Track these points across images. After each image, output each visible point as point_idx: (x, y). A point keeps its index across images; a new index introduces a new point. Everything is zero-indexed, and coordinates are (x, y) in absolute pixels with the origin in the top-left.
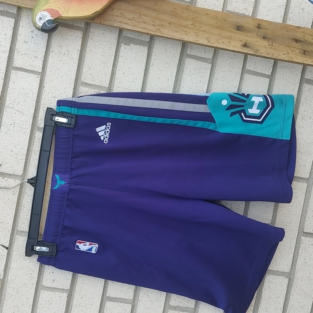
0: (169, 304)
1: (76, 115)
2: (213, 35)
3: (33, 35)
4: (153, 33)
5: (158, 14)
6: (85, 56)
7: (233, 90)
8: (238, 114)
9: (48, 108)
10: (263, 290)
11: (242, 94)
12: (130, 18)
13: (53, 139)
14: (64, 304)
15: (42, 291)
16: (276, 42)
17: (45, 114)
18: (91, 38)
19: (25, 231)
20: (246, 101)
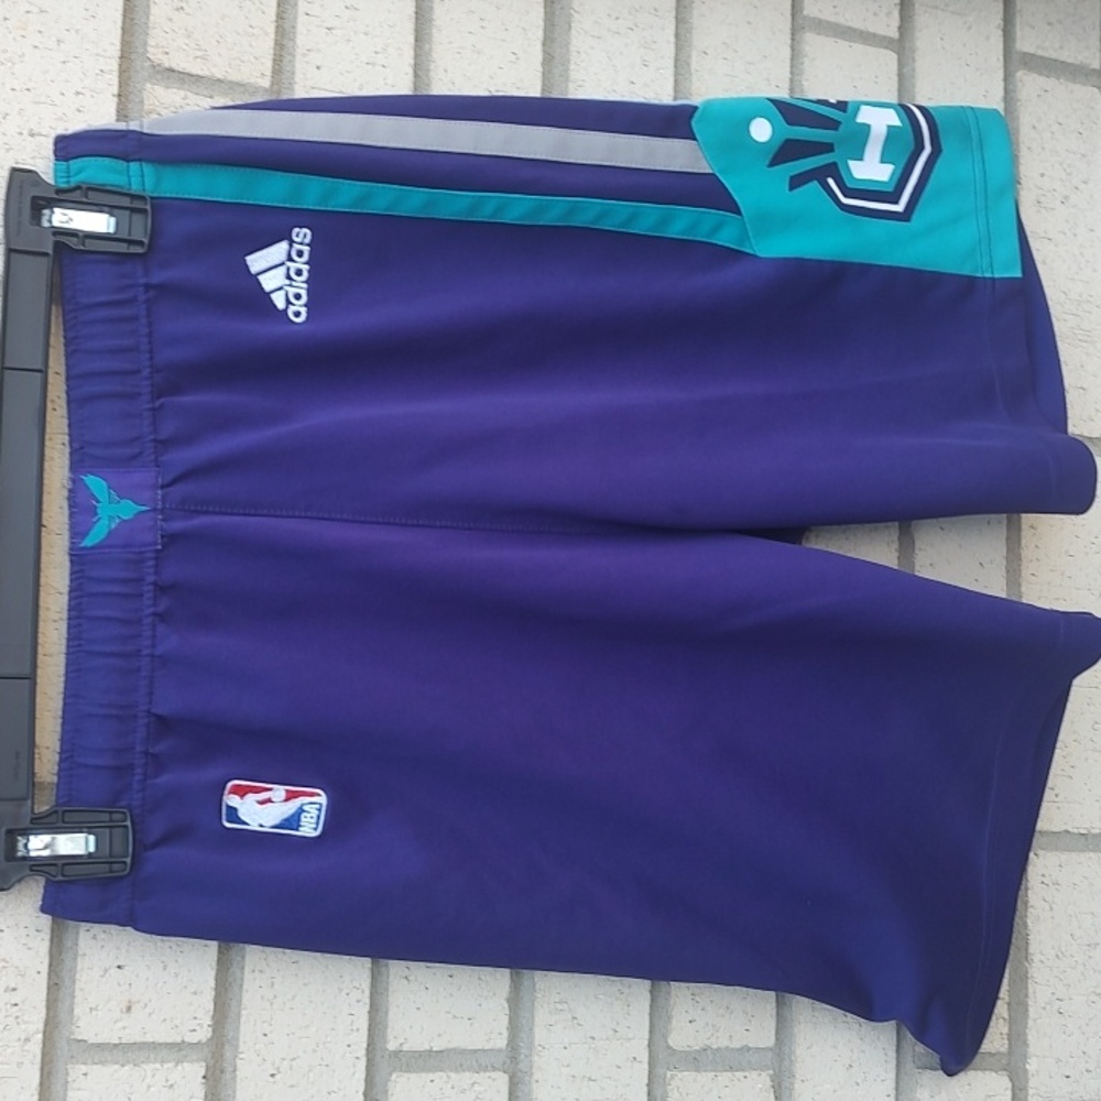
0: (669, 1047)
8: (816, 182)
9: (13, 171)
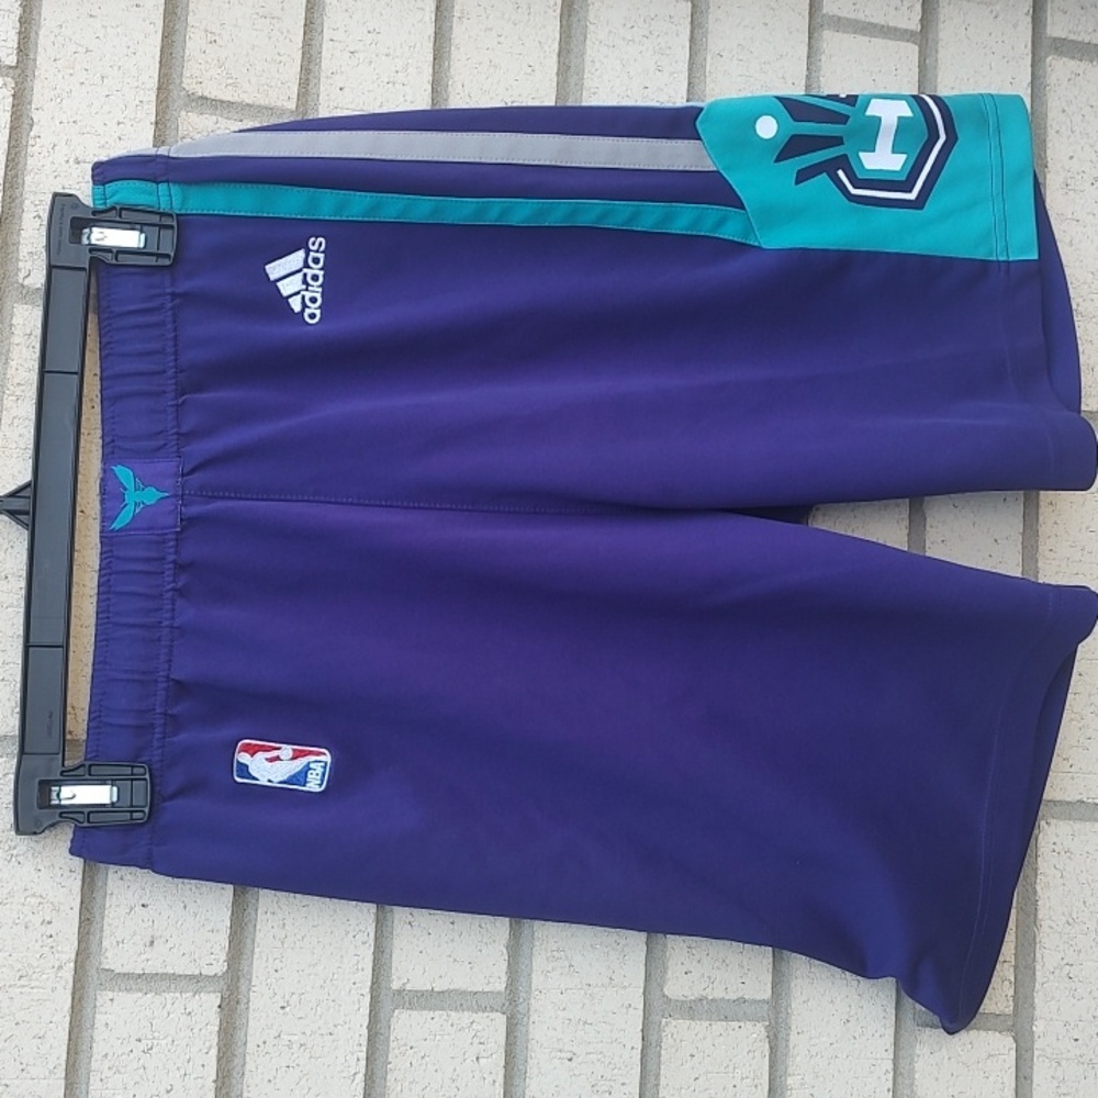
0: (664, 996)
1: (178, 215)
8: (825, 174)
9: (56, 195)
13: (89, 332)
14: (207, 1044)
15: (103, 997)
20: (848, 117)
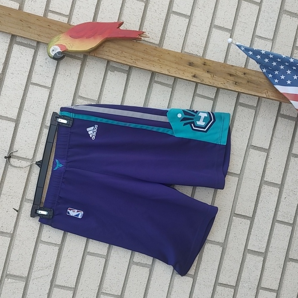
0: (133, 261)
1: (73, 118)
2: (173, 68)
3: (46, 61)
4: (130, 64)
5: (135, 52)
6: (82, 78)
7: (186, 107)
8: (189, 124)
9: (54, 112)
10: (203, 254)
11: (193, 110)
12: (115, 54)
13: (56, 135)
14: (56, 255)
15: (40, 244)
16: (217, 75)
17: (51, 117)
18: (87, 66)
19: (31, 199)
20: (195, 115)
